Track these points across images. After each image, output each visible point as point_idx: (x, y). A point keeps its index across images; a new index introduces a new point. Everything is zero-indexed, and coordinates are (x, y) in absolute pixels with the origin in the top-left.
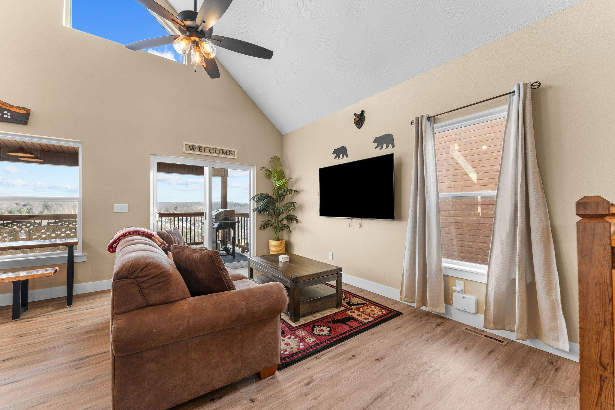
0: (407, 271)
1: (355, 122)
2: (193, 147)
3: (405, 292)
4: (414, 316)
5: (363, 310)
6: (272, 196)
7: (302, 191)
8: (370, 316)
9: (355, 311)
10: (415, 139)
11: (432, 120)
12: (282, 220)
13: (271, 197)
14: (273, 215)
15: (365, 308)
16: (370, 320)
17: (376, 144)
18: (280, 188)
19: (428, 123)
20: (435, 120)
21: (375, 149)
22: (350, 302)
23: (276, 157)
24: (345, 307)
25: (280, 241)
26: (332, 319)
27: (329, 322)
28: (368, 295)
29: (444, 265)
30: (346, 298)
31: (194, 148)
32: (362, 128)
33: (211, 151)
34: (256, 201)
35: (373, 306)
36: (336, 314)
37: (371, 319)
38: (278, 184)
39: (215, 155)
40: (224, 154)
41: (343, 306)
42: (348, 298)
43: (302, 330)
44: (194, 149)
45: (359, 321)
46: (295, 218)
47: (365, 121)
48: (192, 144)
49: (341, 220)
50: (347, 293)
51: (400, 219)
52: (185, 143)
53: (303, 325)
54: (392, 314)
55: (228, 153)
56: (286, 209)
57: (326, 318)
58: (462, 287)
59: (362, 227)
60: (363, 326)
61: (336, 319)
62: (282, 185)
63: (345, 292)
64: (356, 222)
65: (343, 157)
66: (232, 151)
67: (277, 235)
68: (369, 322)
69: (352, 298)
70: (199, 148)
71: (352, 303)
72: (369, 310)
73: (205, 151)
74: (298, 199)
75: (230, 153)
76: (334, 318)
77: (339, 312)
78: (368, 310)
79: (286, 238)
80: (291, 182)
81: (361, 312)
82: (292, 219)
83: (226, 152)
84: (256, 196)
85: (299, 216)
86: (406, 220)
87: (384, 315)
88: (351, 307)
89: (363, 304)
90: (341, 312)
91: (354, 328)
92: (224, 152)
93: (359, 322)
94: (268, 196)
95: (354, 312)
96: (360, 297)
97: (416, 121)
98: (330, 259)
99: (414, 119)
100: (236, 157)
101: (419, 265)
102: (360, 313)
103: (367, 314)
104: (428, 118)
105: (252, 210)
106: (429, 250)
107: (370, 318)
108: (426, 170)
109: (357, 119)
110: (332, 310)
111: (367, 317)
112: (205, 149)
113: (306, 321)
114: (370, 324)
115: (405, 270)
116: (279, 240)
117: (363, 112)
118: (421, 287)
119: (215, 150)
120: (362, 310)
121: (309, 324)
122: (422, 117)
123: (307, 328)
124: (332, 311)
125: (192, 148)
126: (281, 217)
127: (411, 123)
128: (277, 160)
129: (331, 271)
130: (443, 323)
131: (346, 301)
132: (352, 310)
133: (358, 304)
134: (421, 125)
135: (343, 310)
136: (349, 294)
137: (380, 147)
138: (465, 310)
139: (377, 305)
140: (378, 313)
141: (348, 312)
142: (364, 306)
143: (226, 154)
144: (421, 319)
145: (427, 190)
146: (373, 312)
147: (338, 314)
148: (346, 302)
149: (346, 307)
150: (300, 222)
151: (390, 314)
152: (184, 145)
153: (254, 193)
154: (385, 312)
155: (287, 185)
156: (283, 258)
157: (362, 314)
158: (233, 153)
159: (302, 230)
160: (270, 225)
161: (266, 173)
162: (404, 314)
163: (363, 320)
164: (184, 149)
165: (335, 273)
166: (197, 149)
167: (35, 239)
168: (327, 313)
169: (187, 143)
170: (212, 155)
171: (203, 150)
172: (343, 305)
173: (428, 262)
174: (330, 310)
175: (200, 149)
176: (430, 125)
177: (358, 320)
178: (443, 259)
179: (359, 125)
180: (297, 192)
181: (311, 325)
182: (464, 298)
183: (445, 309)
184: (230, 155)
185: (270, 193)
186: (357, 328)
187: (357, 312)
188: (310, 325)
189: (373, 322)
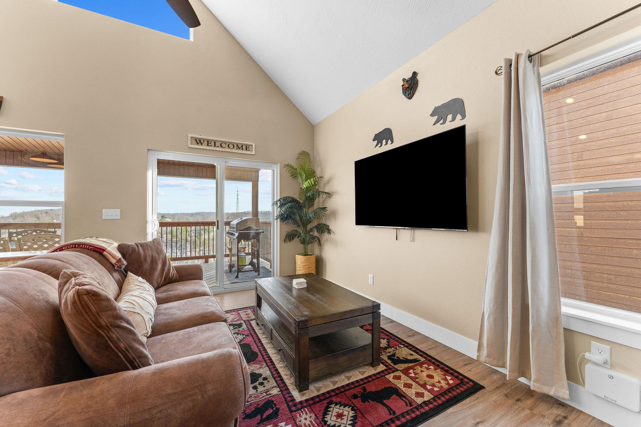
0: (489, 314)
1: (403, 92)
2: (200, 140)
3: (487, 348)
4: (507, 396)
5: (415, 374)
6: (299, 200)
7: (336, 193)
8: (426, 389)
9: (401, 374)
10: (505, 95)
11: (537, 60)
12: (311, 230)
13: (297, 202)
14: (300, 223)
15: (418, 369)
16: (426, 399)
17: (435, 118)
18: (308, 189)
19: (529, 65)
20: (541, 59)
21: (434, 124)
22: (394, 355)
23: (304, 152)
24: (386, 366)
25: (309, 256)
26: (362, 391)
27: (355, 396)
28: (422, 344)
29: (565, 310)
30: (389, 346)
31: (202, 141)
32: (414, 97)
33: (223, 145)
34: (280, 206)
35: (431, 367)
36: (370, 379)
37: (428, 396)
38: (305, 185)
39: (227, 150)
40: (239, 149)
41: (383, 363)
42: (391, 348)
43: (308, 412)
44: (201, 143)
45: (406, 399)
46: (328, 227)
47: (418, 88)
48: (199, 137)
49: (385, 230)
50: (391, 337)
51: (476, 228)
52: (190, 135)
53: (312, 399)
54: (465, 387)
55: (244, 147)
56: (314, 216)
57: (352, 386)
58: (606, 356)
59: (414, 241)
60: (414, 412)
61: (369, 390)
62: (310, 185)
63: (388, 336)
64: (405, 233)
65: (386, 144)
66: (249, 145)
67: (305, 248)
68: (424, 402)
69: (398, 348)
70: (208, 141)
71: (397, 357)
72: (425, 374)
73: (215, 146)
74: (331, 204)
75: (246, 148)
76: (364, 389)
77: (374, 375)
78: (423, 373)
79: (317, 252)
80: (322, 183)
81: (411, 378)
82: (324, 229)
83: (242, 146)
84: (279, 200)
85: (332, 227)
86: (488, 230)
87: (451, 389)
88: (396, 366)
89: (415, 361)
90: (378, 376)
91: (397, 414)
92: (239, 147)
93: (407, 401)
94: (293, 200)
95: (399, 378)
96: (411, 347)
97: (506, 65)
98: (370, 283)
99: (503, 64)
100: (253, 153)
101: (513, 308)
102: (410, 382)
103: (421, 382)
104: (530, 56)
105: (275, 218)
106: (534, 284)
107: (426, 393)
108: (527, 144)
109: (407, 86)
110: (364, 370)
111: (421, 390)
112: (215, 142)
113: (318, 389)
114: (427, 408)
115: (485, 312)
116: (307, 255)
117: (415, 74)
118: (518, 344)
119: (227, 144)
120: (413, 375)
121: (322, 398)
122: (518, 56)
123: (317, 407)
124: (364, 372)
125: (198, 141)
126: (309, 226)
127: (496, 72)
128: (305, 156)
129: (362, 309)
130: (565, 418)
131: (389, 352)
132: (397, 374)
133: (406, 361)
134: (516, 70)
135: (382, 371)
136: (394, 339)
137: (442, 121)
138: (613, 401)
139: (438, 366)
140: (439, 382)
141: (390, 377)
142: (416, 365)
143: (241, 148)
144: (519, 403)
145: (529, 178)
146: (432, 381)
147: (373, 380)
148: (389, 354)
149: (387, 364)
150: (334, 233)
151: (461, 387)
152: (189, 138)
153: (278, 197)
154: (451, 382)
155: (319, 187)
156: (297, 284)
157: (413, 383)
158: (250, 148)
159: (335, 243)
160: (298, 236)
161: (291, 172)
162: (487, 388)
163: (413, 397)
164: (189, 143)
165: (370, 312)
166: (206, 143)
167: (26, 250)
168: (356, 375)
169: (192, 136)
170: (224, 150)
171: (213, 144)
172: (383, 359)
173: (532, 304)
174: (361, 370)
175: (208, 143)
176: (532, 68)
177: (405, 397)
178: (563, 300)
179: (409, 94)
180: (329, 195)
181: (325, 402)
182: (611, 377)
183: (568, 392)
184: (246, 150)
185: (296, 197)
186: (403, 415)
187: (405, 379)
188: (324, 399)
189: (432, 403)
